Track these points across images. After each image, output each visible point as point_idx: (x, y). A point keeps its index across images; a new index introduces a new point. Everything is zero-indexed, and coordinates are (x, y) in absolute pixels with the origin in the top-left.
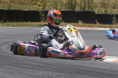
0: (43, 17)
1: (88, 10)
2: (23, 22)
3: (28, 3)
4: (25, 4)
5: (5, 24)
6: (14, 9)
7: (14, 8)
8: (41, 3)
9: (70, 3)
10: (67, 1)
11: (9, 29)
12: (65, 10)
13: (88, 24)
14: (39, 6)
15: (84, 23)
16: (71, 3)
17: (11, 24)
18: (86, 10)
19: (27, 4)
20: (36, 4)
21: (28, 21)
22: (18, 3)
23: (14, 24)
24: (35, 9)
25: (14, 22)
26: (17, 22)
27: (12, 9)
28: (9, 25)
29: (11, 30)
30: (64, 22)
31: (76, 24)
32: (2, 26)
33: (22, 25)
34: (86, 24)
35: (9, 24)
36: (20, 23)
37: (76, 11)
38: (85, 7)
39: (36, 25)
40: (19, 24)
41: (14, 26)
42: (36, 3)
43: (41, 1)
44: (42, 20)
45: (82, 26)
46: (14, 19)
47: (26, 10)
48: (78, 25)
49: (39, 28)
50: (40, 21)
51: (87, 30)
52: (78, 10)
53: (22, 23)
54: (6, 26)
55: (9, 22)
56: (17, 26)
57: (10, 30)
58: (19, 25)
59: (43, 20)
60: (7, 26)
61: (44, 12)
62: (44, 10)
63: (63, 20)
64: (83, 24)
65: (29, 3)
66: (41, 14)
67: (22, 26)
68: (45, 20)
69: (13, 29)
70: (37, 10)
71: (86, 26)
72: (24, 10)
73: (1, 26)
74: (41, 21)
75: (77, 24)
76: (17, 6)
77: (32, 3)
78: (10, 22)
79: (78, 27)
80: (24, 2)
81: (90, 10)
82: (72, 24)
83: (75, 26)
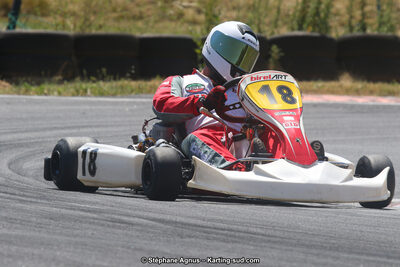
1: (376, 33)
5: (70, 87)
6: (102, 32)
11: (84, 103)
13: (378, 86)
14: (194, 22)
15: (363, 80)
17: (91, 88)
18: (369, 31)
21: (155, 77)
23: (105, 85)
25: (103, 78)
26: (115, 79)
27: (94, 31)
28: (86, 91)
29: (93, 107)
31: (332, 83)
32: (60, 94)
33: (132, 91)
34: (371, 86)
35: (84, 86)
36: (126, 82)
37: (333, 35)
38: (366, 21)
40: (122, 87)
41: (102, 94)
43: (200, 6)
45: (358, 93)
46: (104, 70)
47: (145, 35)
51: (378, 107)
53: (133, 83)
54: (73, 95)
55: (83, 79)
56: (114, 95)
57: (88, 107)
58: (123, 92)
60: (77, 93)
64: (359, 85)
67: (133, 94)
69: (100, 103)
70: (188, 36)
71: (371, 93)
72: (138, 34)
73: (56, 93)
78: (89, 79)
79: (343, 95)
80: (138, 9)
81: (385, 32)
82: (320, 84)
83: (332, 92)
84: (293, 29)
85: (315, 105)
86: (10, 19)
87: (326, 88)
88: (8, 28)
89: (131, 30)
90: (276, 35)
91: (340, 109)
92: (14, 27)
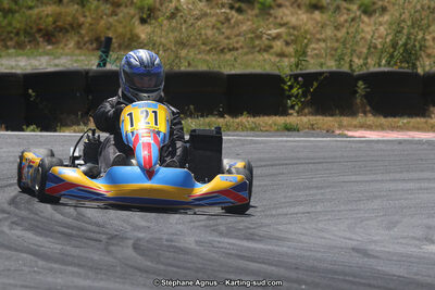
0: (296, 96)
2: (222, 116)
3: (238, 46)
4: (230, 50)
6: (190, 69)
7: (189, 64)
8: (287, 44)
9: (401, 43)
10: (387, 34)
12: (377, 69)
14: (282, 55)
16: (405, 45)
19: (237, 49)
20: (268, 49)
21: (242, 114)
22: (203, 47)
23: (192, 123)
24: (268, 69)
25: (191, 116)
26: (202, 116)
27: (183, 69)
30: (374, 115)
31: (418, 119)
36: (214, 119)
37: (420, 71)
39: (271, 126)
40: (210, 125)
42: (271, 47)
43: (289, 39)
44: (292, 107)
46: (192, 107)
47: (233, 72)
48: (426, 122)
49: (281, 136)
50: (284, 113)
52: (427, 69)
53: (221, 120)
59: (296, 108)
61: (300, 79)
62: (299, 72)
63: (370, 105)
65: (242, 47)
66: (291, 87)
68: (303, 109)
70: (277, 72)
72: (227, 71)
74: (291, 111)
75: (423, 120)
76: (200, 56)
77: (254, 47)
79: (429, 131)
80: (227, 41)
82: (405, 120)
83: (418, 129)
84: (380, 66)
85: (400, 142)
86: (100, 57)
87: (411, 124)
88: (99, 65)
89: (219, 67)
90: (364, 71)
91: (425, 146)
92: (105, 64)
